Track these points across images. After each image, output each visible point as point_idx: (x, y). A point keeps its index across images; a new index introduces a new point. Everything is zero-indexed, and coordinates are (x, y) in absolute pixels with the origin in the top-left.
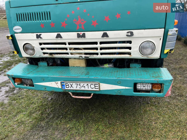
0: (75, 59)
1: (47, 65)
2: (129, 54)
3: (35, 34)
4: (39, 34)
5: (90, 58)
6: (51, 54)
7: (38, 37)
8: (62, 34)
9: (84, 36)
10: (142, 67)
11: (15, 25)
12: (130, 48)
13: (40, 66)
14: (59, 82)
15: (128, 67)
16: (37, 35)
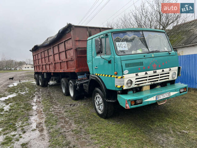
0: (147, 85)
1: (132, 93)
2: (168, 78)
3: (135, 74)
4: (137, 73)
5: (155, 83)
6: (138, 84)
7: (137, 75)
8: (147, 72)
9: (156, 72)
10: (171, 84)
11: (125, 70)
12: (169, 76)
13: (129, 94)
14: (155, 97)
15: (166, 85)
16: (136, 74)
